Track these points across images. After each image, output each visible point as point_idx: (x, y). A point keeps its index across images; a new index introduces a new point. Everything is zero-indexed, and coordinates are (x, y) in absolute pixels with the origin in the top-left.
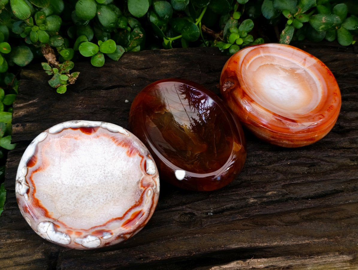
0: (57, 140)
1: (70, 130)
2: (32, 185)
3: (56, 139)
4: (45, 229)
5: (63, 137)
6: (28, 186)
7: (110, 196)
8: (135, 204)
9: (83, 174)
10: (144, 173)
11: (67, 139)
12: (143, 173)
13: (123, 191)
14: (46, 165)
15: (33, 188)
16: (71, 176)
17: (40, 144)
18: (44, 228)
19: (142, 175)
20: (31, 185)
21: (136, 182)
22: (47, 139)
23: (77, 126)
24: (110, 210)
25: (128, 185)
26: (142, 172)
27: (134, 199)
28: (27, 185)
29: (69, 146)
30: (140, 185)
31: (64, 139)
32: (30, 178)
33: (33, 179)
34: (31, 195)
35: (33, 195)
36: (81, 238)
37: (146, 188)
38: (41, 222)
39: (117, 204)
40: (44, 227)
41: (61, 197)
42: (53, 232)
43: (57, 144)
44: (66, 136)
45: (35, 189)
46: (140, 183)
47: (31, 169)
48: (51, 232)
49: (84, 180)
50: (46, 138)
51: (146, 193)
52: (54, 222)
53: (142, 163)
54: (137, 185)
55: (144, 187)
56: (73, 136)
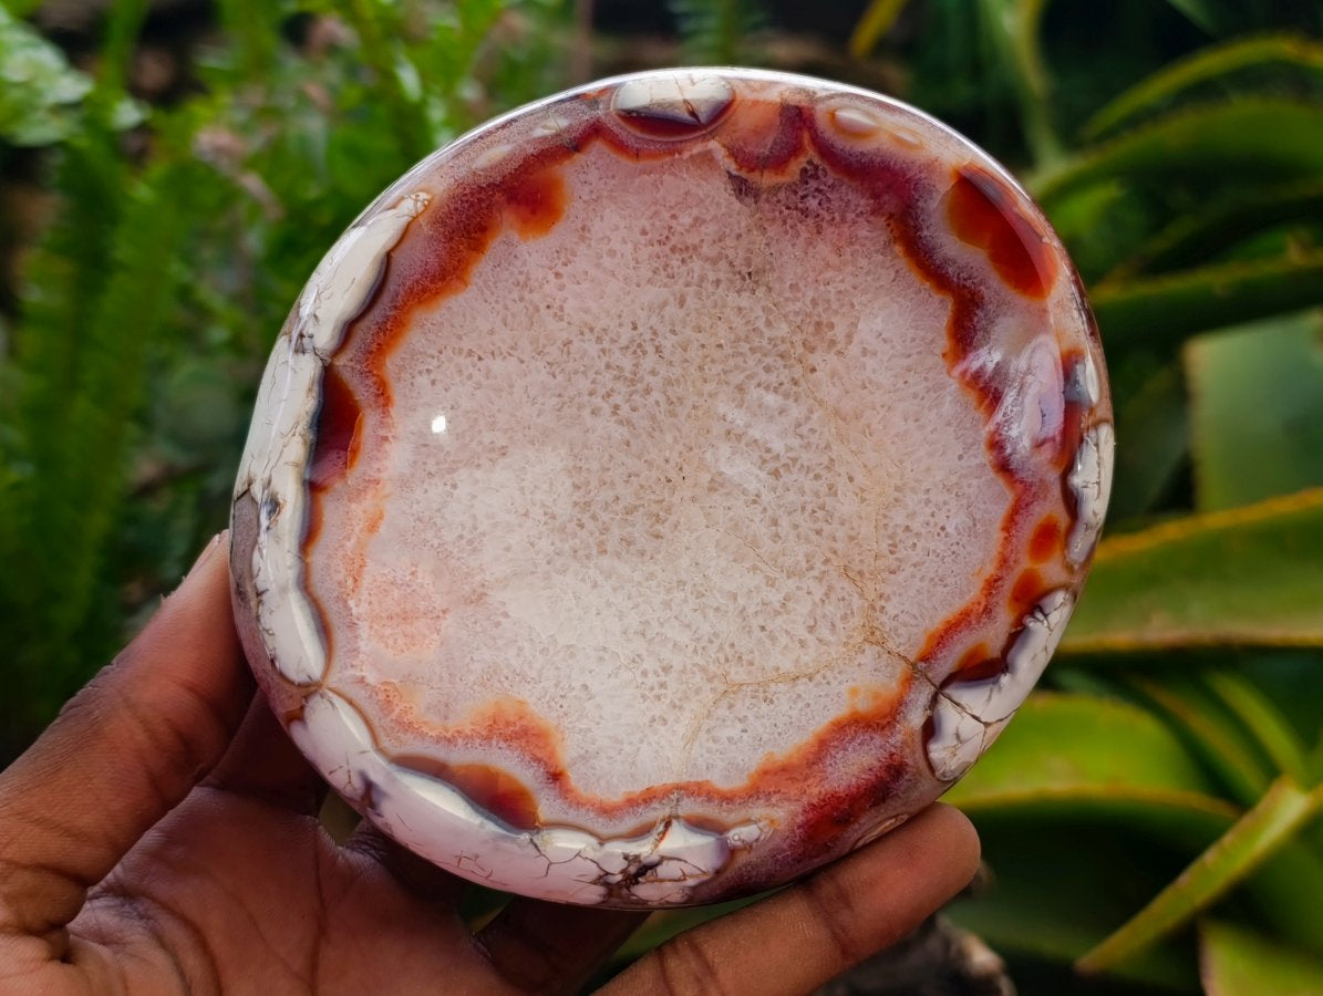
0: (367, 641)
1: (318, 558)
2: (655, 804)
3: (363, 645)
4: (968, 727)
5: (351, 603)
6: (668, 825)
7: (768, 369)
8: (891, 216)
9: (594, 517)
10: (704, 138)
11: (366, 581)
12: (698, 148)
13: (761, 292)
14: (521, 718)
15: (674, 797)
16: (595, 586)
17: (385, 742)
18: (963, 736)
19: (707, 158)
20: (658, 812)
21: (737, 205)
22: (359, 694)
23: (300, 504)
24: (874, 371)
25: (731, 253)
26: (686, 155)
27: (845, 229)
28: (664, 833)
29: (413, 573)
30: (767, 180)
31: (364, 595)
32: (607, 811)
33: (616, 796)
34: (730, 811)
35: (727, 798)
36: (1071, 530)
37: (806, 137)
38: (926, 753)
39: (839, 332)
40: (958, 736)
41: (732, 645)
42: (1000, 688)
43: (391, 642)
44: (350, 581)
45: (678, 788)
46: (754, 177)
47: (546, 806)
48: (995, 696)
49: (630, 511)
50: (351, 703)
51: (841, 143)
52: (938, 681)
53: (631, 142)
54: (756, 197)
55: (796, 150)
56: (353, 540)
